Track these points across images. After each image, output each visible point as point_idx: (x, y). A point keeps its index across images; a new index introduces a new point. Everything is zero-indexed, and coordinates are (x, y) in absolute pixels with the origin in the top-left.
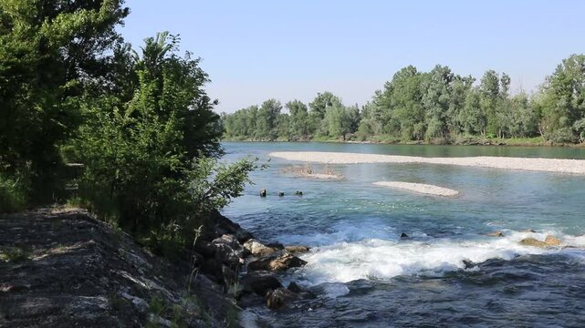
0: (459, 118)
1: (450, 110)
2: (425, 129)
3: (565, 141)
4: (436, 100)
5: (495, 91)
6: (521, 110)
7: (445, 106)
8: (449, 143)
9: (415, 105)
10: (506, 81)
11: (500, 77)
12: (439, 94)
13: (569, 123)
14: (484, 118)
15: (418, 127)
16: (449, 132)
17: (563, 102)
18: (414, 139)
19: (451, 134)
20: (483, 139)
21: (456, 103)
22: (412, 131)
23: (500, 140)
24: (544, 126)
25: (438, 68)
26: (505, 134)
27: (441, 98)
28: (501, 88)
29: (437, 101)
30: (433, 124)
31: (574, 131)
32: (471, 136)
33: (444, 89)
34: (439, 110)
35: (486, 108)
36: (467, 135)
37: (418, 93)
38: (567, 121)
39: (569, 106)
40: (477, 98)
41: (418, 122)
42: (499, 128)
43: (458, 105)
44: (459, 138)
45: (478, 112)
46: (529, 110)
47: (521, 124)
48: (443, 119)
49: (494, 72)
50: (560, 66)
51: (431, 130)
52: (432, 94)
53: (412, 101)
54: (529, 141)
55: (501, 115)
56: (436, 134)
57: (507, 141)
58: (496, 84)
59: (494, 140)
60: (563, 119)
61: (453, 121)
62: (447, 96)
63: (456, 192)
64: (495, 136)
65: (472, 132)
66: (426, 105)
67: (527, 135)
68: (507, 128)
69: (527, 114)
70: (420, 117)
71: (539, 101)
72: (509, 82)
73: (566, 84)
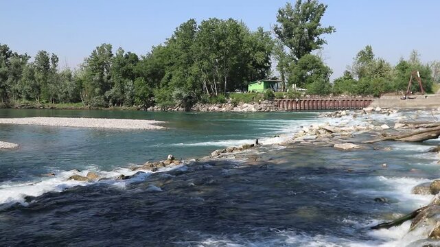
0: (17, 87)
1: (9, 81)
3: (99, 106)
5: (47, 67)
6: (67, 82)
7: (4, 77)
8: (9, 107)
10: (55, 60)
11: (50, 56)
13: (102, 93)
14: (38, 87)
16: (8, 98)
17: (97, 77)
19: (10, 100)
20: (37, 104)
21: (14, 75)
23: (51, 104)
24: (84, 95)
26: (56, 101)
28: (51, 65)
31: (105, 99)
32: (27, 101)
33: (4, 63)
35: (39, 80)
36: (24, 101)
38: (100, 91)
39: (101, 80)
40: (32, 72)
42: (50, 96)
43: (17, 76)
44: (18, 103)
45: (33, 82)
46: (73, 83)
47: (67, 93)
48: (3, 88)
49: (45, 52)
50: (94, 51)
54: (73, 106)
55: (52, 86)
57: (57, 106)
58: (47, 61)
59: (46, 105)
60: (97, 90)
61: (12, 89)
62: (6, 69)
63: (16, 145)
64: (47, 102)
65: (28, 98)
67: (72, 101)
68: (56, 96)
69: (72, 85)
71: (80, 75)
72: (57, 61)
73: (99, 65)
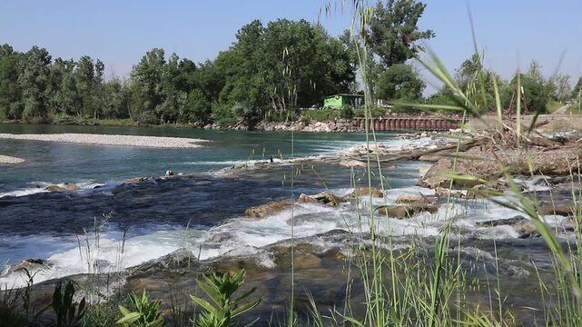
0: (56, 98)
1: (47, 91)
2: (21, 108)
3: (149, 122)
4: (32, 80)
5: (90, 75)
6: (114, 94)
7: (42, 87)
8: (47, 123)
9: (10, 85)
10: (100, 67)
11: (95, 63)
12: (36, 74)
13: (152, 107)
14: (81, 100)
15: (14, 106)
16: (46, 112)
17: (146, 89)
18: (11, 118)
19: (49, 114)
20: (79, 119)
21: (54, 84)
22: (8, 109)
23: (95, 120)
24: (134, 108)
25: (35, 49)
26: (101, 116)
27: (38, 79)
28: (96, 73)
29: (34, 82)
30: (30, 104)
31: (156, 113)
32: (67, 116)
33: (41, 71)
34: (36, 90)
35: (82, 91)
36: (64, 115)
37: (14, 72)
38: (150, 105)
39: (151, 92)
40: (73, 81)
41: (14, 101)
42: (93, 110)
43: (56, 87)
44: (57, 118)
45: (74, 93)
46: (121, 95)
47: (112, 106)
48: (41, 100)
49: (89, 58)
50: (145, 58)
51: (28, 109)
52: (28, 74)
53: (8, 80)
54: (120, 122)
55: (95, 98)
56: (33, 114)
57: (101, 122)
58: (91, 69)
59: (89, 121)
60: (147, 103)
61: (50, 101)
62: (44, 78)
63: (23, 161)
64: (91, 117)
65: (69, 112)
66: (22, 85)
67: (119, 117)
68: (100, 110)
69: (119, 98)
70: (17, 96)
71: (130, 84)
72: (103, 69)
73: (149, 73)
